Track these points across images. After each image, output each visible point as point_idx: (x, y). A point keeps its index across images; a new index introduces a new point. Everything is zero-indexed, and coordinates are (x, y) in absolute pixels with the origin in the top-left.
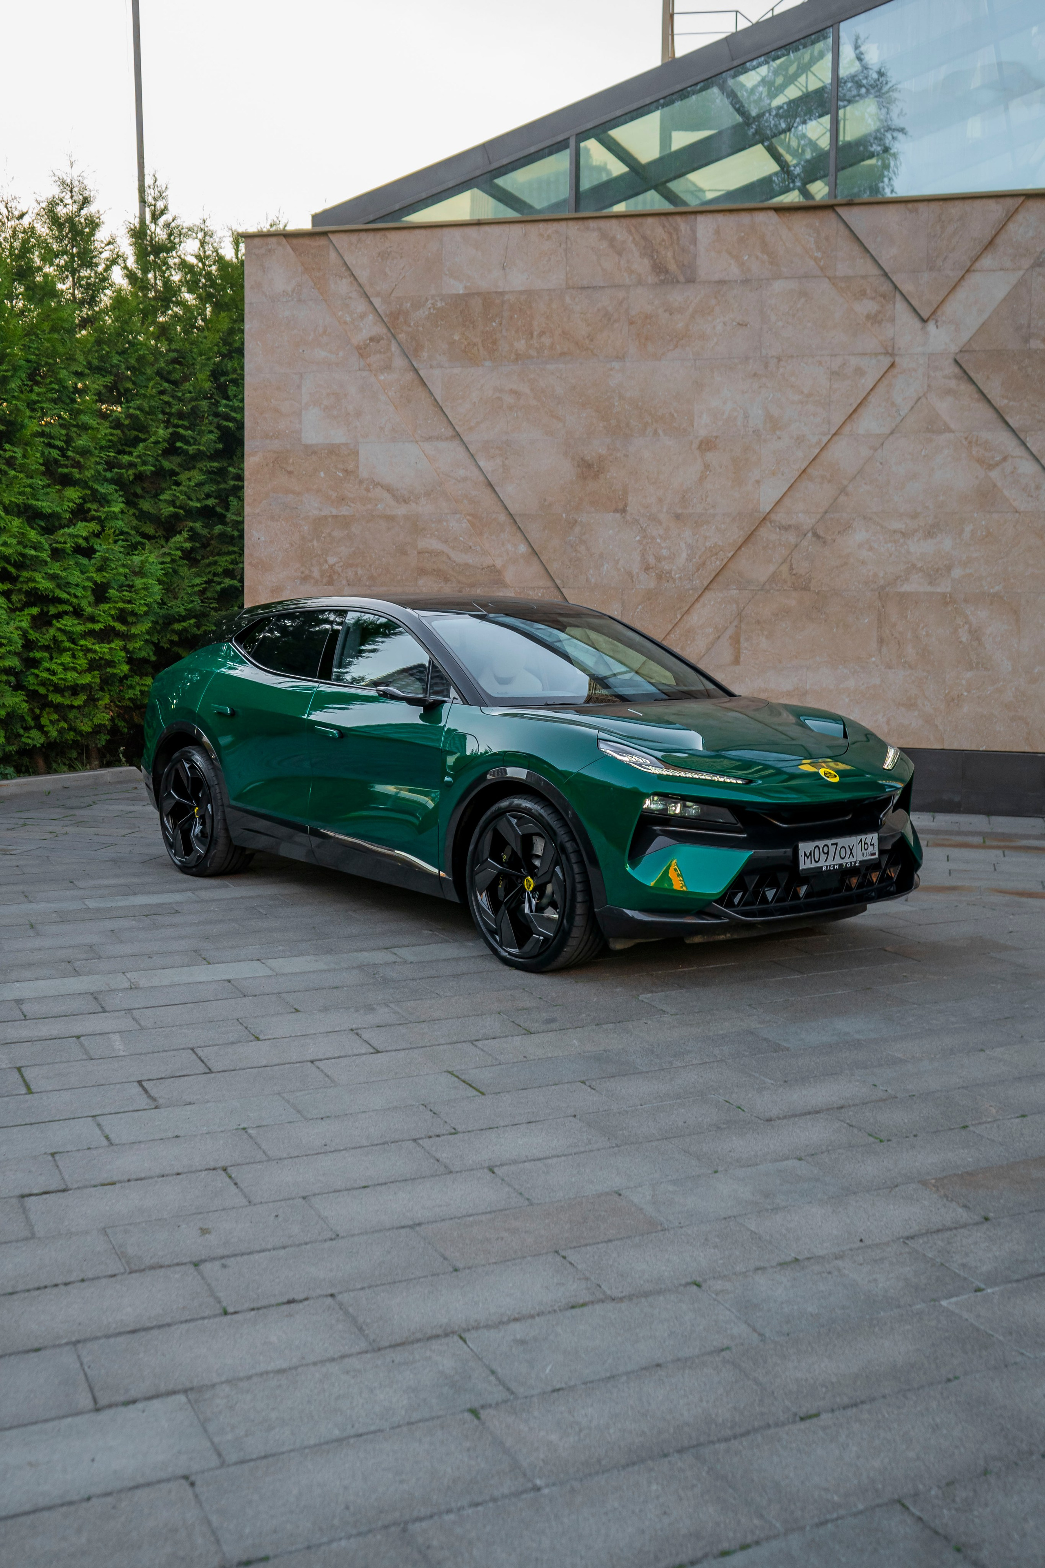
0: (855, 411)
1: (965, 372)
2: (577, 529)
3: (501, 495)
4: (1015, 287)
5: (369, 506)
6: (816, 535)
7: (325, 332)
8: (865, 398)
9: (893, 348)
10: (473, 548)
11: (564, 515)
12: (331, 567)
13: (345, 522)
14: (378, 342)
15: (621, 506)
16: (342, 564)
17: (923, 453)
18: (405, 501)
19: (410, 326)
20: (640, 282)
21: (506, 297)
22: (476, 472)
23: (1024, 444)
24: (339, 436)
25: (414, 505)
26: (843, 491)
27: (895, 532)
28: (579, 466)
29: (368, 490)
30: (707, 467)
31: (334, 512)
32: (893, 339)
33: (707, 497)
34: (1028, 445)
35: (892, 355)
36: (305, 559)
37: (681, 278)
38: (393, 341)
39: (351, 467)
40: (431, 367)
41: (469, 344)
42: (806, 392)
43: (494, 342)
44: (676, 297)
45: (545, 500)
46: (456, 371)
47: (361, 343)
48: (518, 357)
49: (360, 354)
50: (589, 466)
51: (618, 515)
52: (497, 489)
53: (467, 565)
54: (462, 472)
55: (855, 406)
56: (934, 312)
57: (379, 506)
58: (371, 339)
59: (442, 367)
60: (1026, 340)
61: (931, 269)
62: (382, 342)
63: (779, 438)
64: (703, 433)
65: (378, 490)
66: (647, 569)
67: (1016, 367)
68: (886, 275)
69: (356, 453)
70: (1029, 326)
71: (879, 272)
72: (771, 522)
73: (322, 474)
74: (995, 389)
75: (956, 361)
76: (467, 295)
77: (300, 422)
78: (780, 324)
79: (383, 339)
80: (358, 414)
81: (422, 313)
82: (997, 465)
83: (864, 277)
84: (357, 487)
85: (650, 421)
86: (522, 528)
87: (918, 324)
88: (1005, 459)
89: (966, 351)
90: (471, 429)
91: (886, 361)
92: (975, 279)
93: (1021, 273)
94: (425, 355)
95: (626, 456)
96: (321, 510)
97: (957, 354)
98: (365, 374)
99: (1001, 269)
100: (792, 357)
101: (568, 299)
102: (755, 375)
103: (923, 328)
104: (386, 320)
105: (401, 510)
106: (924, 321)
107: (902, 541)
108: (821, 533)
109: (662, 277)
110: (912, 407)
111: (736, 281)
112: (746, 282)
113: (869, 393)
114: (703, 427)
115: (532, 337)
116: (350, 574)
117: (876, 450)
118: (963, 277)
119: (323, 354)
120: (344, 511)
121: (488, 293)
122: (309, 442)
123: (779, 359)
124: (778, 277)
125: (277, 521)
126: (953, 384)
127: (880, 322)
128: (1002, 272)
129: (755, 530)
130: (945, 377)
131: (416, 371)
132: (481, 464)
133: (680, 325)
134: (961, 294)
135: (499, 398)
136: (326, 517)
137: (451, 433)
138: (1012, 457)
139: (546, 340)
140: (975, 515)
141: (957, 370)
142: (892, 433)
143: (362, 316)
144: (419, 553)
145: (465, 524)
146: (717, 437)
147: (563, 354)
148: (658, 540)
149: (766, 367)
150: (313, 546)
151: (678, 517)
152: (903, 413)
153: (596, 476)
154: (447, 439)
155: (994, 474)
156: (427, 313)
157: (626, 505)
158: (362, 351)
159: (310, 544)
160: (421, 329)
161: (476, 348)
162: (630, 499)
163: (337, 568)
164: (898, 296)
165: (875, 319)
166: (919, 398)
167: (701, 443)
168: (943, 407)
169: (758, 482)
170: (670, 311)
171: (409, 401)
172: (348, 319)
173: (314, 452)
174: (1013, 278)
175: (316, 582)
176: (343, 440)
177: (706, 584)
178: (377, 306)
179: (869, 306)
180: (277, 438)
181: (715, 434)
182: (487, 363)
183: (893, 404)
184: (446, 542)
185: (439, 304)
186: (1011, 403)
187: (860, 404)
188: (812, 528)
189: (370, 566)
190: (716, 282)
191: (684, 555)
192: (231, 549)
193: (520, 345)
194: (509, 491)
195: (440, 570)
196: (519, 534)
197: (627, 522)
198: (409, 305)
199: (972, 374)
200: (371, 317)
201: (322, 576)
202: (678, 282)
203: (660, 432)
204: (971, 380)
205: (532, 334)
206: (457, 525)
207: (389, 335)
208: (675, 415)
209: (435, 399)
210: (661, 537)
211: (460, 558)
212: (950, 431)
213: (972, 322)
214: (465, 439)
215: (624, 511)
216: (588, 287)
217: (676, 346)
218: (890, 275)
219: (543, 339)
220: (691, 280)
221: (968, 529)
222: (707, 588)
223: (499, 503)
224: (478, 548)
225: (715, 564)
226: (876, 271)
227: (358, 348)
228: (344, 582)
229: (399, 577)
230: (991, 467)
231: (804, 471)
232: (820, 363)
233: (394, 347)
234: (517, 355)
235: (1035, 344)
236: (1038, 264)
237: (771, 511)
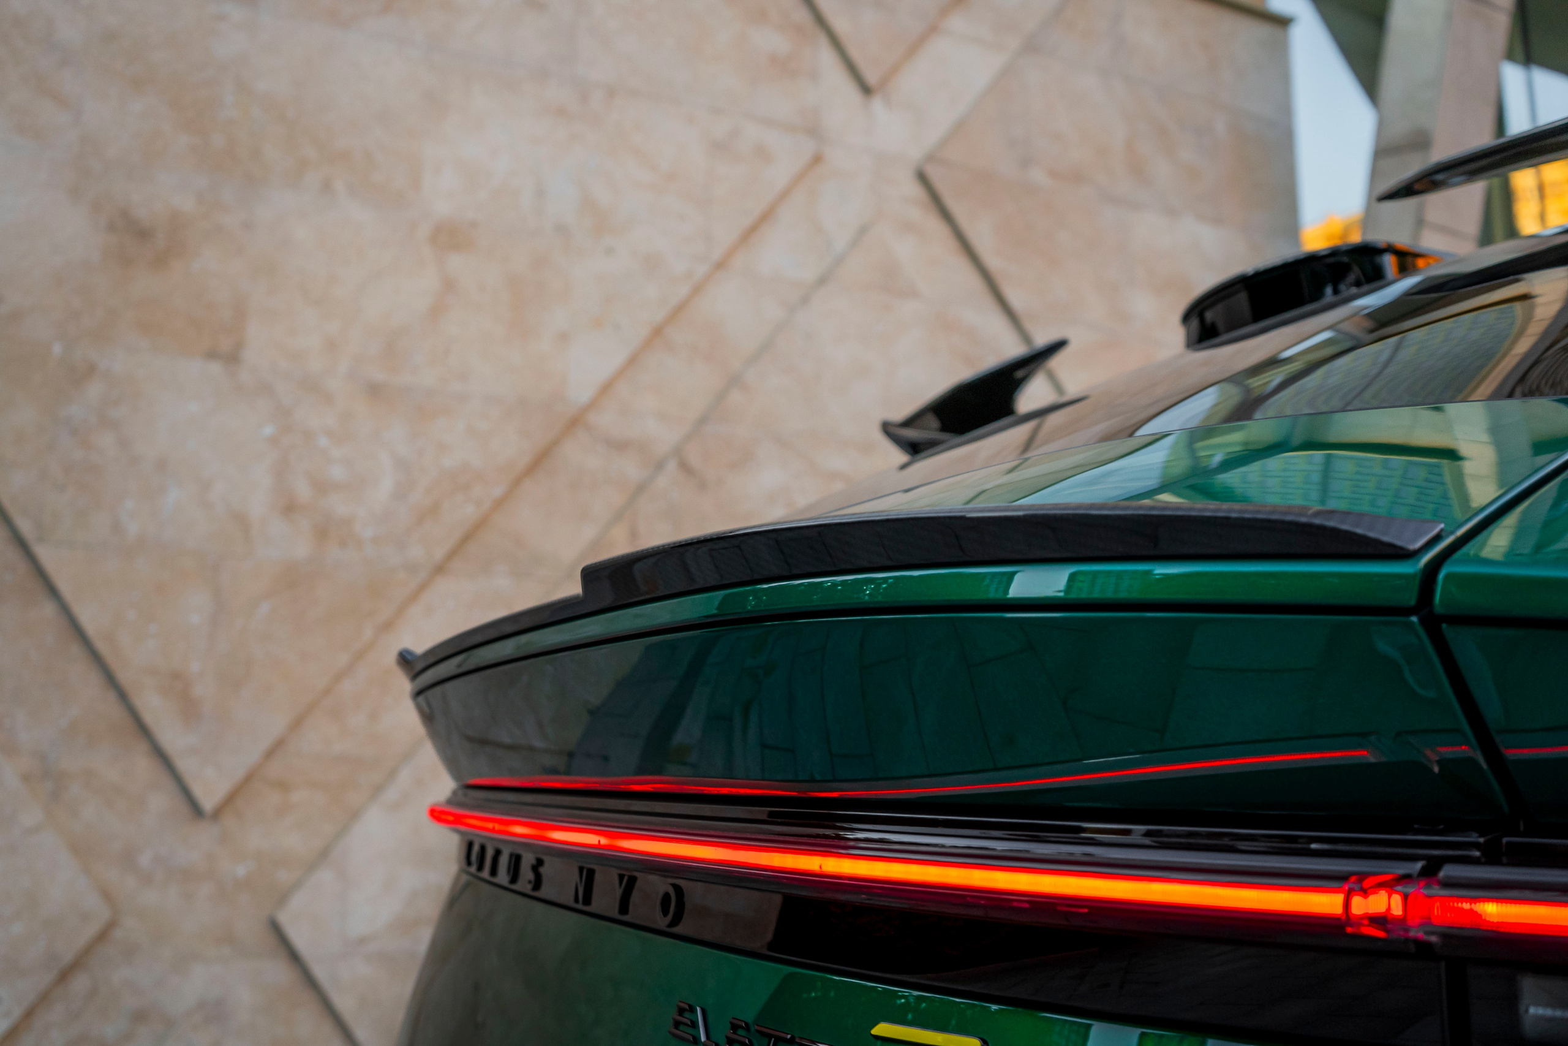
0: (754, 227)
1: (935, 196)
2: (94, 390)
4: (1004, 74)
6: (685, 467)
8: (772, 208)
9: (816, 126)
11: (57, 349)
15: (225, 345)
17: (877, 330)
26: (735, 381)
28: (111, 229)
30: (449, 285)
32: (816, 110)
33: (448, 353)
35: (816, 138)
42: (664, 168)
50: (142, 233)
51: (215, 368)
55: (755, 216)
56: (883, 82)
60: (1024, 166)
63: (610, 251)
64: (443, 209)
66: (290, 508)
67: (1012, 208)
70: (1027, 145)
72: (589, 429)
74: (985, 237)
75: (920, 175)
78: (614, 25)
85: (313, 157)
87: (855, 92)
89: (938, 162)
91: (808, 145)
92: (943, 45)
93: (1007, 56)
95: (247, 226)
97: (921, 163)
99: (980, 42)
100: (636, 93)
102: (561, 111)
103: (864, 105)
106: (866, 90)
110: (855, 242)
113: (779, 200)
114: (445, 195)
117: (792, 311)
118: (924, 39)
123: (611, 92)
126: (915, 214)
127: (793, 74)
128: (981, 47)
129: (555, 443)
130: (904, 200)
134: (922, 65)
141: (922, 191)
142: (822, 280)
146: (475, 224)
148: (323, 441)
151: (375, 391)
152: (838, 249)
153: (159, 261)
157: (239, 346)
162: (251, 330)
164: (823, 36)
165: (784, 66)
166: (865, 229)
167: (438, 229)
169: (564, 337)
174: (998, 60)
177: (439, 553)
181: (471, 216)
183: (819, 229)
187: (765, 216)
188: (678, 453)
191: (386, 485)
197: (241, 386)
199: (949, 204)
203: (338, 186)
204: (946, 215)
208: (378, 157)
210: (330, 433)
213: (941, 115)
215: (232, 358)
217: (386, 11)
222: (440, 569)
225: (463, 512)
231: (660, 329)
232: (691, 120)
235: (1038, 176)
236: (1031, 47)
237: (593, 405)
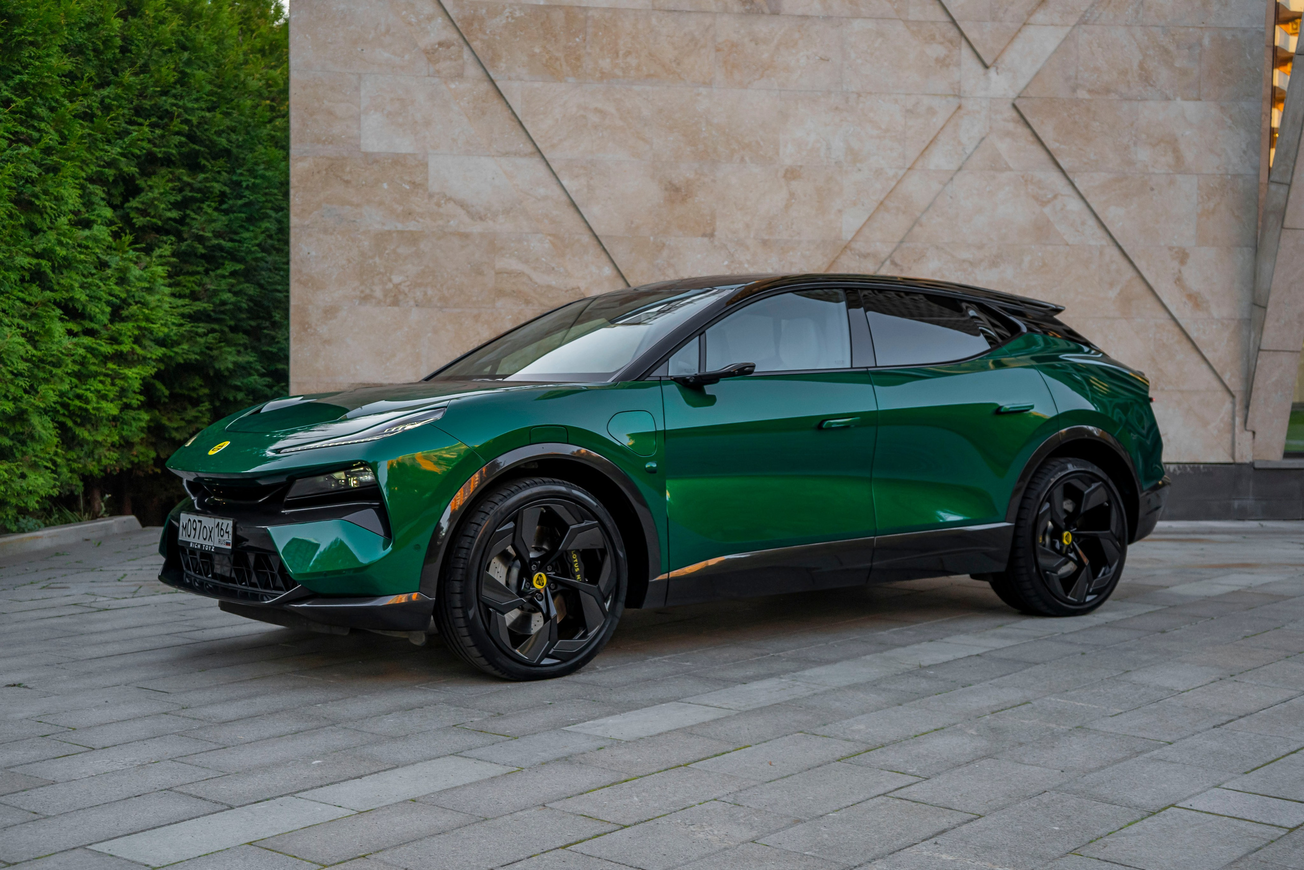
0: (927, 148)
1: (1022, 116)
2: (665, 253)
3: (586, 216)
4: (1065, 40)
5: (440, 222)
6: (894, 263)
7: (388, 31)
8: (935, 137)
9: (960, 90)
10: (556, 269)
11: (652, 238)
12: (397, 286)
13: (413, 238)
14: (448, 47)
15: (709, 230)
16: (408, 283)
17: (988, 189)
18: (481, 219)
19: (485, 34)
20: (726, 10)
21: (590, 13)
22: (558, 191)
23: (1072, 184)
24: (405, 145)
25: (491, 223)
26: (917, 222)
27: (964, 261)
28: (666, 189)
29: (439, 205)
30: (792, 195)
31: (400, 227)
32: (959, 82)
33: (792, 224)
34: (1077, 185)
35: (958, 96)
36: (365, 277)
37: (766, 10)
38: (466, 49)
39: (418, 180)
40: (510, 79)
41: (550, 58)
42: (883, 127)
43: (578, 58)
44: (762, 27)
45: (632, 223)
46: (536, 85)
47: (429, 48)
48: (603, 76)
49: (428, 58)
50: (677, 190)
51: (706, 240)
52: (581, 210)
53: (549, 287)
54: (542, 191)
55: (927, 142)
56: (995, 61)
57: (452, 222)
58: (440, 44)
59: (521, 80)
60: (1074, 90)
61: (994, 20)
62: (452, 48)
63: (860, 170)
64: (788, 162)
65: (451, 205)
67: (1065, 114)
68: (954, 22)
69: (426, 165)
70: (1076, 78)
71: (947, 19)
72: (851, 250)
73: (385, 186)
74: (1048, 134)
75: (1014, 106)
76: (549, 7)
77: (359, 128)
78: (859, 61)
79: (453, 44)
80: (428, 123)
81: (500, 21)
82: (1049, 202)
83: (933, 22)
84: (426, 201)
85: (737, 148)
86: (608, 250)
87: (980, 69)
88: (1055, 197)
89: (1024, 97)
90: (553, 146)
91: (954, 102)
92: (1030, 31)
93: (1068, 29)
94: (503, 65)
95: (714, 181)
96: (383, 224)
97: (1015, 99)
98: (436, 80)
99: (1052, 25)
100: (870, 93)
101: (654, 21)
102: (837, 108)
103: (985, 74)
104: (458, 25)
105: (477, 228)
106: (986, 67)
107: (970, 269)
108: (898, 260)
109: (748, 7)
110: (977, 147)
111: (818, 17)
112: (828, 18)
113: (939, 132)
114: (788, 156)
115: (618, 56)
116: (419, 294)
117: (945, 185)
118: (1019, 30)
119: (386, 55)
120: (412, 226)
121: (571, 7)
122: (370, 150)
123: (859, 95)
124: (857, 16)
125: (331, 234)
126: (1011, 126)
127: (948, 66)
128: (1052, 27)
129: (837, 257)
130: (1005, 120)
131: (492, 82)
132: (565, 183)
133: (766, 56)
134: (1018, 45)
135: (584, 117)
136: (390, 232)
137: (530, 148)
138: (1062, 195)
139: (632, 61)
140: (1033, 247)
141: (1014, 114)
142: (960, 169)
143: (430, 18)
144: (497, 273)
145: (547, 245)
146: (801, 167)
147: (649, 76)
148: (746, 266)
149: (847, 101)
150: (375, 263)
151: (765, 243)
152: (968, 152)
153: (684, 200)
154: (526, 155)
155: (1047, 210)
156: (504, 21)
157: (714, 230)
158: (431, 54)
159: (371, 261)
160: (498, 38)
161: (558, 63)
162: (718, 223)
163: (403, 287)
164: (964, 43)
165: (943, 63)
166: (983, 139)
167: (787, 171)
168: (1003, 146)
169: (840, 211)
170: (756, 41)
171: (484, 113)
172: (413, 20)
173: (376, 161)
174: (1062, 33)
175: (379, 303)
176: (410, 150)
178: (448, 8)
179: (937, 50)
180: (331, 143)
181: (799, 164)
182: (571, 80)
183: (960, 143)
184: (527, 262)
185: (518, 14)
186: (1062, 147)
187: (931, 142)
188: (890, 256)
189: (442, 286)
190: (799, 16)
192: (195, 268)
193: (606, 63)
194: (594, 212)
195: (520, 292)
196: (604, 257)
197: (715, 246)
198: (484, 11)
199: (1029, 119)
200: (440, 20)
201: (385, 296)
202: (763, 13)
203: (747, 159)
204: (1027, 125)
205: (617, 53)
206: (539, 245)
207: (461, 41)
208: (762, 143)
209: (514, 113)
210: (748, 261)
211: (542, 279)
212: (1010, 169)
213: (1028, 71)
214: (546, 156)
215: (712, 235)
216: (675, 11)
217: (762, 76)
218: (958, 22)
219: (629, 59)
220: (775, 13)
221: (1027, 259)
223: (583, 224)
224: (562, 270)
226: (944, 18)
227: (426, 52)
228: (412, 303)
229: (474, 299)
230: (1044, 204)
231: (882, 203)
232: (896, 101)
233: (466, 54)
234: (603, 73)
235: (1082, 94)
236: (1083, 21)
237: (853, 240)
